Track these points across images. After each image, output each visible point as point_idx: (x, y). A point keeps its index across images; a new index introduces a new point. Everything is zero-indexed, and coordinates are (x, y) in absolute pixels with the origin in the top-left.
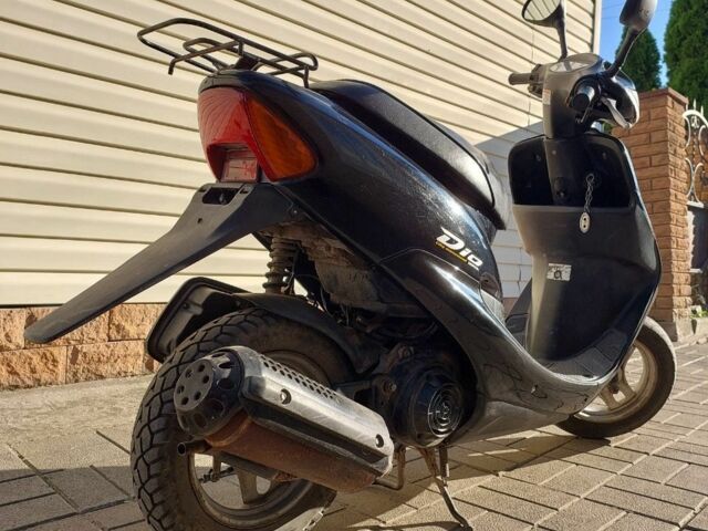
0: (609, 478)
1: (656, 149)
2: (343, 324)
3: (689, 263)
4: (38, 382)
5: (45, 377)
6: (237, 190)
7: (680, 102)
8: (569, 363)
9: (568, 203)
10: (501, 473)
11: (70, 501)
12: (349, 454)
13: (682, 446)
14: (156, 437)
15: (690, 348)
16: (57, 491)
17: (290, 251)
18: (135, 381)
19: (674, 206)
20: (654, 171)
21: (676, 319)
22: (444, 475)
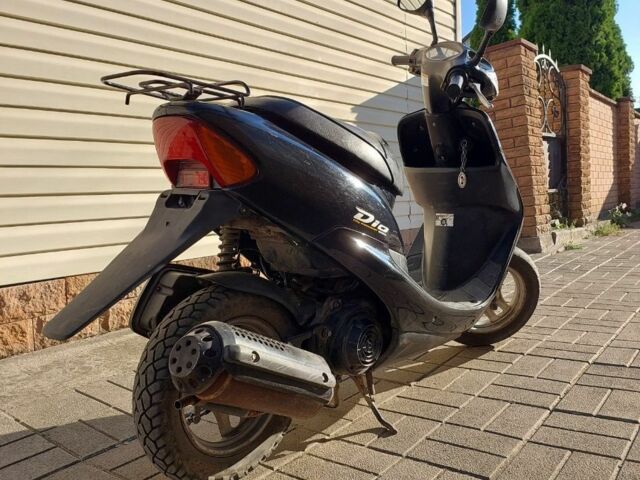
0: (495, 378)
1: (514, 92)
2: (281, 285)
3: (547, 186)
4: (11, 353)
5: (16, 347)
6: (195, 197)
7: (531, 49)
8: (458, 291)
9: (448, 164)
10: (412, 384)
11: (70, 452)
12: (303, 391)
13: (549, 345)
14: (154, 398)
15: (551, 258)
16: (58, 445)
17: (234, 234)
18: (95, 341)
19: (532, 139)
20: (514, 111)
21: (539, 234)
22: (371, 393)
